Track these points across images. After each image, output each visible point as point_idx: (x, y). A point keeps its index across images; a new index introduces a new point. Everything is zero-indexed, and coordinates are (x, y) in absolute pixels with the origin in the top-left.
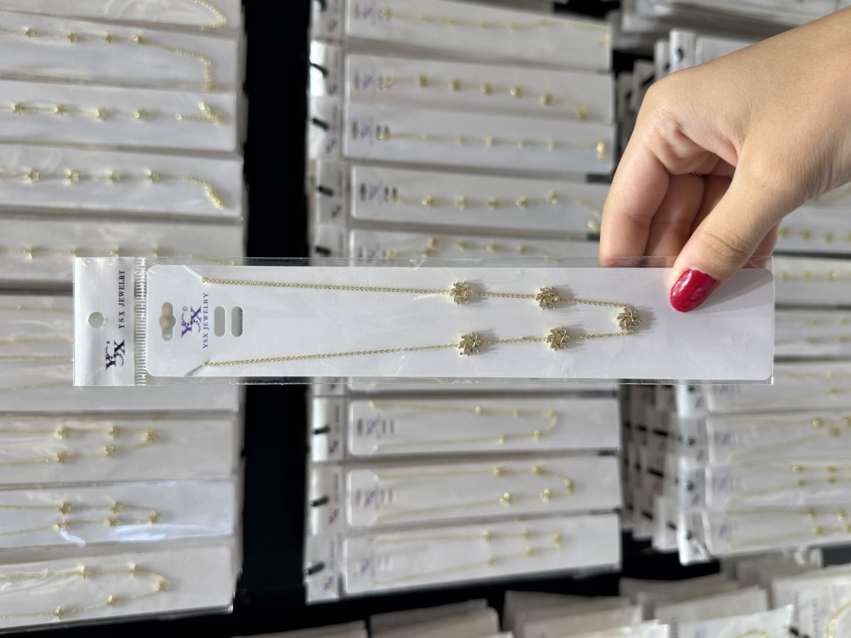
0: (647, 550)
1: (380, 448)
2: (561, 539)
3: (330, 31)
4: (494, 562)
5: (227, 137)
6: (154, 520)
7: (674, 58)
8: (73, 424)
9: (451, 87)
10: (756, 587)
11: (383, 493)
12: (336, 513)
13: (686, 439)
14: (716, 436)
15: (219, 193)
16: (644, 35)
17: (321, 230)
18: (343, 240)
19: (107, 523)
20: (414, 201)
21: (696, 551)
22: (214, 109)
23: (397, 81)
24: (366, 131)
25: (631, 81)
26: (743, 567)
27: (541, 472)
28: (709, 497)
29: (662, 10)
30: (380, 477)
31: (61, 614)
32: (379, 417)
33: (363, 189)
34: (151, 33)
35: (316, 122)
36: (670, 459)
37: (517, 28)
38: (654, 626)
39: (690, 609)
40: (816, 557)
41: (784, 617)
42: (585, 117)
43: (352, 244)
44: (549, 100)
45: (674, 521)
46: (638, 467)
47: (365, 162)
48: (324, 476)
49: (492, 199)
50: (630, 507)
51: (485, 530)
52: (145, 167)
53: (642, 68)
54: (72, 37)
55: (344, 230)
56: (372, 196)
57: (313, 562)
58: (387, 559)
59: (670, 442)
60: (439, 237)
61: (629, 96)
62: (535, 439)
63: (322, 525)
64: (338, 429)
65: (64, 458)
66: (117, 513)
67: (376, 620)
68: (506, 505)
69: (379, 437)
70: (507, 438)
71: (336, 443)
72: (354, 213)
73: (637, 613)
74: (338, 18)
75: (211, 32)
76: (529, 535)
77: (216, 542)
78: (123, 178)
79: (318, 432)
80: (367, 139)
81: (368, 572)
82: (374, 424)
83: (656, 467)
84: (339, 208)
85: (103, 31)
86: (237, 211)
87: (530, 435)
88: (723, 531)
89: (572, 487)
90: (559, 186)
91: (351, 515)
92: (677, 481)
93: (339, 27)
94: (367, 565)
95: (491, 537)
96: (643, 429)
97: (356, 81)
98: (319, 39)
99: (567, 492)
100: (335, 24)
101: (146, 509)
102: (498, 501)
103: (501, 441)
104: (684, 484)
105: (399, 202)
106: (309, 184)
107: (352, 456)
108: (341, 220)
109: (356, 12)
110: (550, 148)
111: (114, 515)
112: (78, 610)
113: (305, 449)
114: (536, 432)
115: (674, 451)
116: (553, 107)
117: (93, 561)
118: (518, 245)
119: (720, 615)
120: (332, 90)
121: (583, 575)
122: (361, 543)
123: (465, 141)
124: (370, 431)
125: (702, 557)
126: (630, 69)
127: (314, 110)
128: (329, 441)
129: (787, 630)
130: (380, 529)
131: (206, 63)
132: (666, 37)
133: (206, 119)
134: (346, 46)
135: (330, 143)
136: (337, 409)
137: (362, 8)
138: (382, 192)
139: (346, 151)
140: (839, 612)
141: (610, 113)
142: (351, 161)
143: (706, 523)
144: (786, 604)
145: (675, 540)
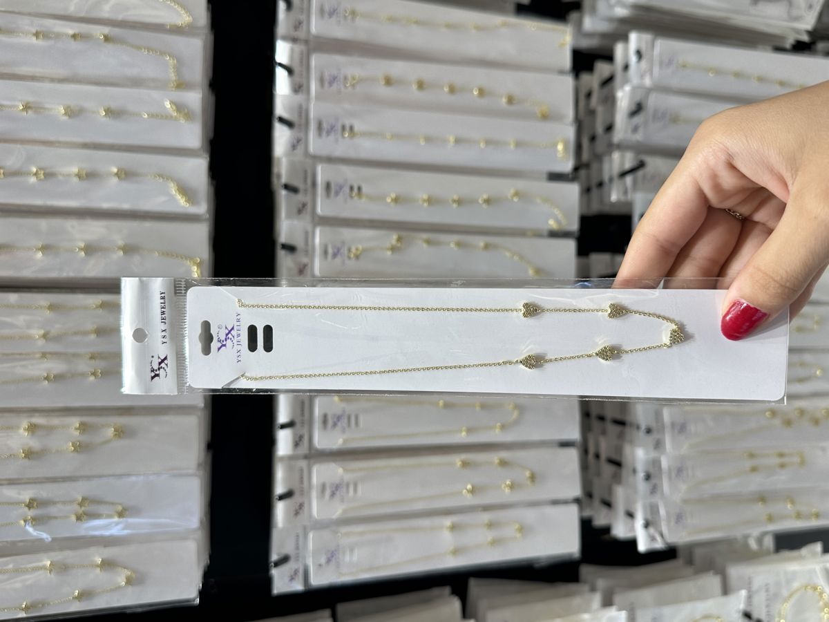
0: (606, 537)
1: (345, 441)
2: (522, 529)
3: (296, 30)
4: (456, 552)
5: (193, 134)
6: (121, 515)
7: (633, 59)
8: (39, 420)
9: (414, 87)
10: (711, 573)
11: (348, 485)
12: (301, 506)
13: (643, 427)
14: (673, 425)
15: (185, 190)
16: (604, 36)
17: (287, 227)
18: (308, 237)
19: (74, 518)
20: (380, 198)
21: (653, 539)
22: (179, 107)
23: (361, 80)
24: (332, 129)
25: (592, 80)
26: (698, 553)
27: (503, 463)
28: (666, 486)
29: (621, 12)
30: (345, 470)
31: (27, 609)
32: (344, 411)
33: (328, 186)
34: (116, 31)
35: (281, 120)
36: (627, 449)
37: (479, 28)
38: (612, 612)
39: (647, 595)
40: (769, 542)
41: (738, 601)
42: (545, 117)
43: (317, 240)
44: (510, 100)
45: (632, 510)
46: (597, 456)
47: (330, 160)
48: (290, 470)
49: (456, 197)
50: (589, 494)
51: (447, 521)
52: (110, 164)
53: (602, 69)
54: (37, 35)
55: (309, 228)
56: (337, 193)
57: (278, 555)
58: (352, 550)
59: (627, 430)
60: (403, 234)
61: (589, 95)
62: (497, 431)
63: (288, 519)
64: (303, 423)
65: (29, 454)
66: (83, 508)
67: (342, 608)
68: (469, 496)
69: (344, 431)
70: (470, 431)
71: (301, 437)
72: (319, 210)
73: (597, 599)
74: (303, 17)
75: (177, 30)
76: (491, 525)
77: (182, 537)
78: (89, 176)
79: (283, 427)
80: (332, 137)
81: (333, 563)
82: (339, 418)
83: (614, 457)
84: (304, 205)
85: (69, 29)
86: (203, 207)
87: (492, 428)
88: (679, 518)
89: (533, 478)
90: (520, 184)
91: (316, 508)
92: (634, 471)
93: (304, 26)
94: (332, 557)
95: (454, 528)
96: (601, 418)
97: (321, 81)
98: (285, 38)
99: (529, 482)
100: (300, 23)
101: (113, 504)
102: (461, 492)
103: (464, 434)
104: (641, 475)
105: (364, 200)
106: (275, 180)
107: (317, 450)
108: (307, 217)
109: (322, 11)
110: (512, 147)
111: (80, 510)
112: (44, 604)
113: (271, 442)
114: (499, 424)
115: (631, 442)
116: (514, 107)
117: (59, 556)
118: (480, 241)
119: (676, 600)
120: (297, 88)
121: (544, 564)
122: (326, 535)
123: (428, 139)
124: (335, 425)
125: (659, 545)
126: (590, 69)
127: (280, 109)
128: (294, 435)
129: (741, 614)
130: (345, 521)
131: (171, 61)
132: (625, 38)
133: (171, 117)
134: (311, 45)
135: (295, 141)
136: (303, 403)
137: (327, 8)
138: (347, 189)
139: (311, 149)
140: (790, 596)
141: (570, 113)
142: (317, 159)
143: (662, 512)
144: (740, 589)
145: (633, 529)
